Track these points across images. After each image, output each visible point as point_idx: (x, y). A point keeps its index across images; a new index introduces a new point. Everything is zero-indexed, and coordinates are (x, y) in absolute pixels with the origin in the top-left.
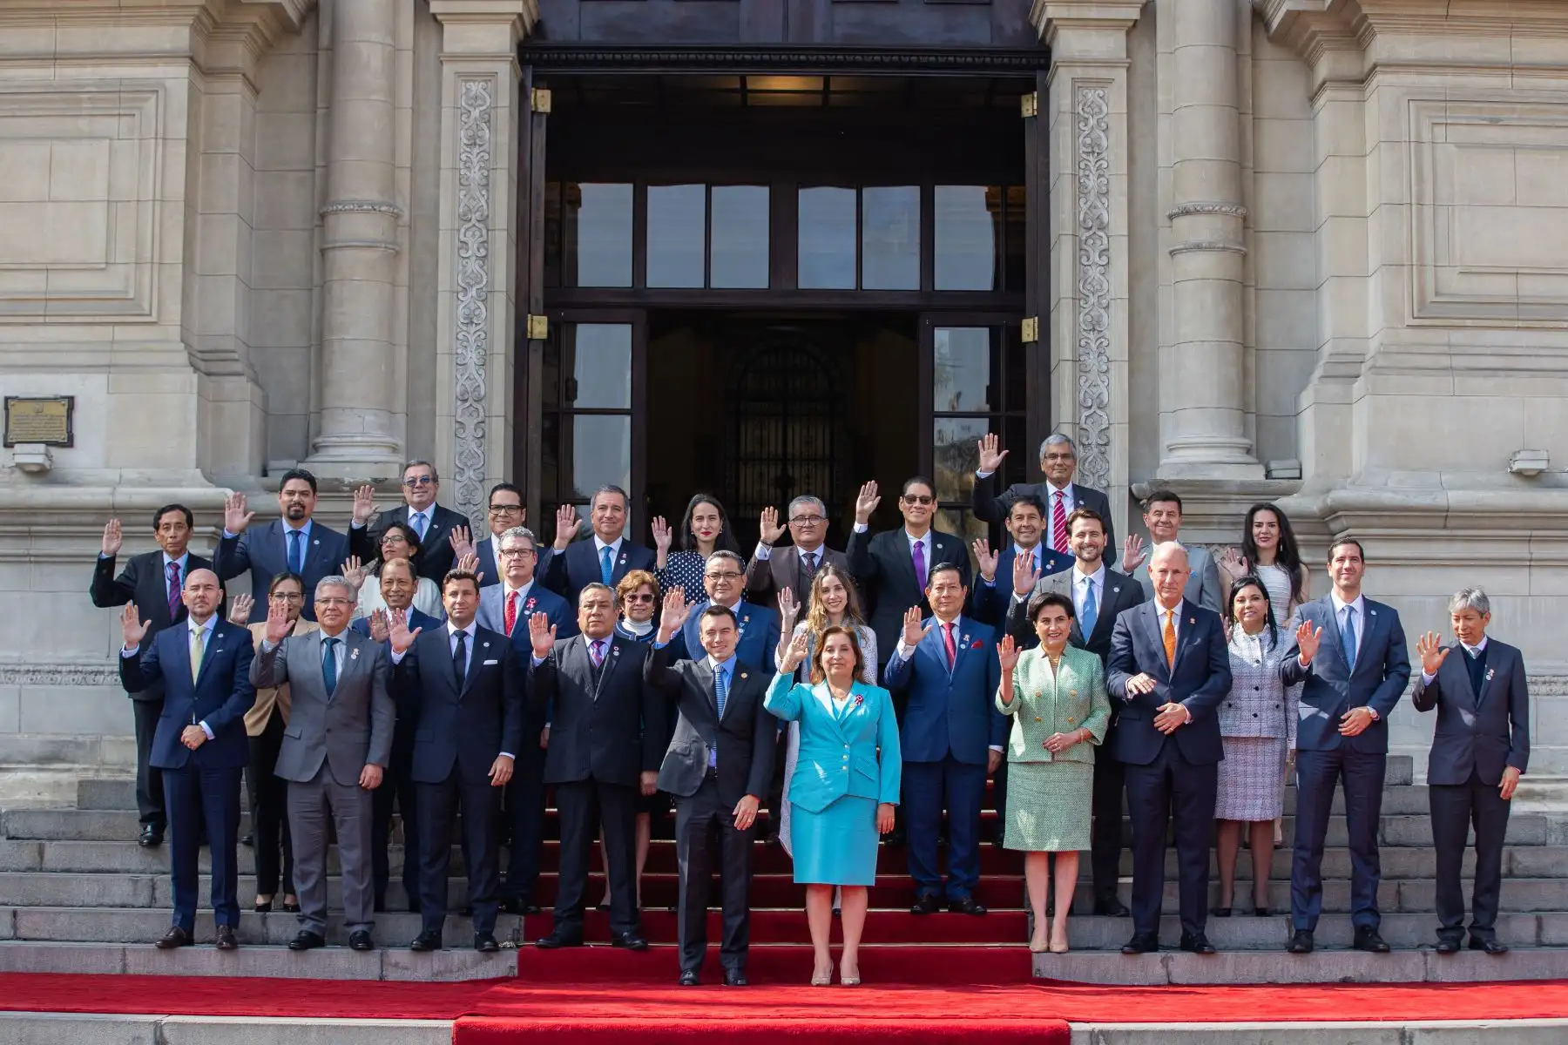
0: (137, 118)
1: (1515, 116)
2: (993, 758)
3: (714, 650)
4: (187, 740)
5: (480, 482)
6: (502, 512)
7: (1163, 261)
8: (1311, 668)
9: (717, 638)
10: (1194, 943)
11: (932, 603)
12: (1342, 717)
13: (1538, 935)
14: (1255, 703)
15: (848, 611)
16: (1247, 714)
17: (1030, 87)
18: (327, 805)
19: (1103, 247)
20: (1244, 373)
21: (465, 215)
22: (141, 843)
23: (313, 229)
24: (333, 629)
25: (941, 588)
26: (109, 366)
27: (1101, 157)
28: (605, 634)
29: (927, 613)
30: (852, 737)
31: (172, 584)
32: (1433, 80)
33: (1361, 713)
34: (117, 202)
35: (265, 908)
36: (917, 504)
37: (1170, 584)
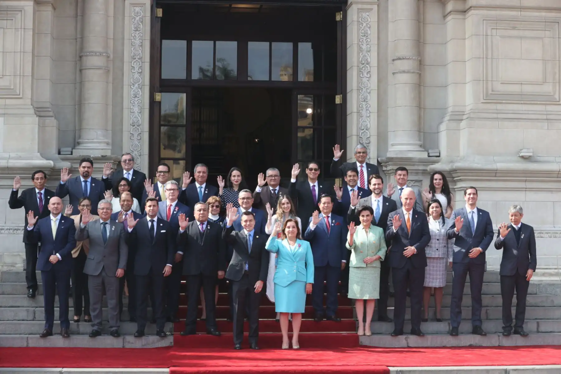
0: (14, 20)
1: (522, 26)
2: (343, 265)
3: (247, 228)
4: (52, 260)
5: (139, 156)
6: (162, 174)
7: (390, 76)
8: (459, 233)
9: (248, 223)
10: (416, 332)
11: (321, 209)
12: (470, 251)
13: (538, 329)
14: (437, 245)
15: (291, 212)
16: (435, 249)
17: (339, 9)
18: (103, 283)
19: (368, 71)
20: (420, 117)
21: (134, 56)
22: (28, 296)
23: (76, 61)
24: (105, 219)
25: (324, 203)
26: (4, 114)
27: (368, 37)
28: (205, 221)
29: (320, 212)
30: (298, 259)
31: (40, 201)
32: (493, 13)
33: (476, 250)
34: (6, 52)
35: (77, 321)
36: (313, 171)
37: (409, 203)
